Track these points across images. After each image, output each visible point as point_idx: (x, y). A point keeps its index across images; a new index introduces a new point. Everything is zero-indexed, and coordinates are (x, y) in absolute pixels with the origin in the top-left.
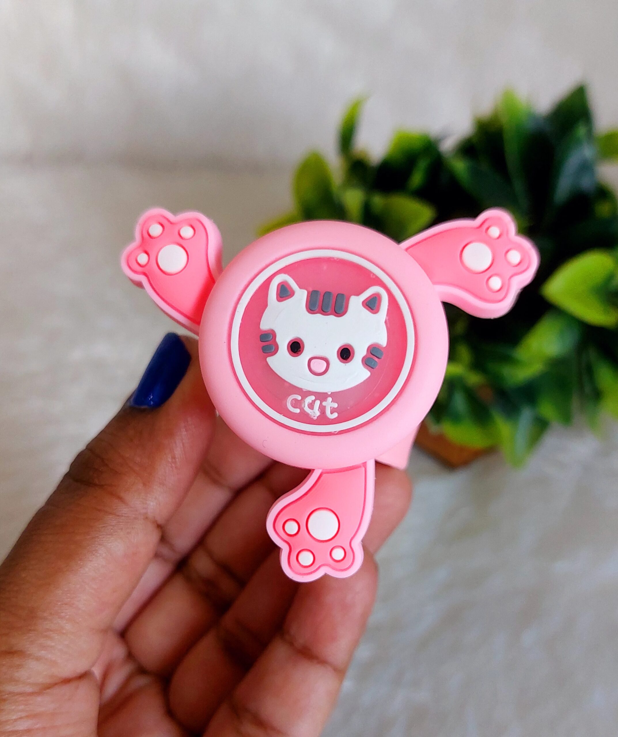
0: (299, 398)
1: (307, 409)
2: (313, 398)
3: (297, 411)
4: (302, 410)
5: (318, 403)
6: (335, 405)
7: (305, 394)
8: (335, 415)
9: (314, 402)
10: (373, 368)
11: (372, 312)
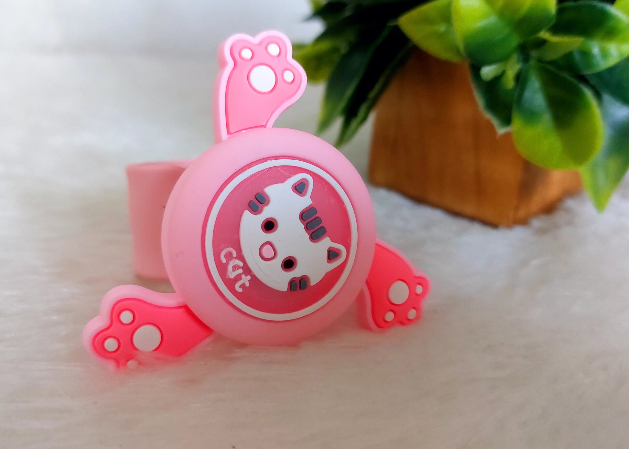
9: (239, 267)
10: (291, 290)
11: (328, 259)
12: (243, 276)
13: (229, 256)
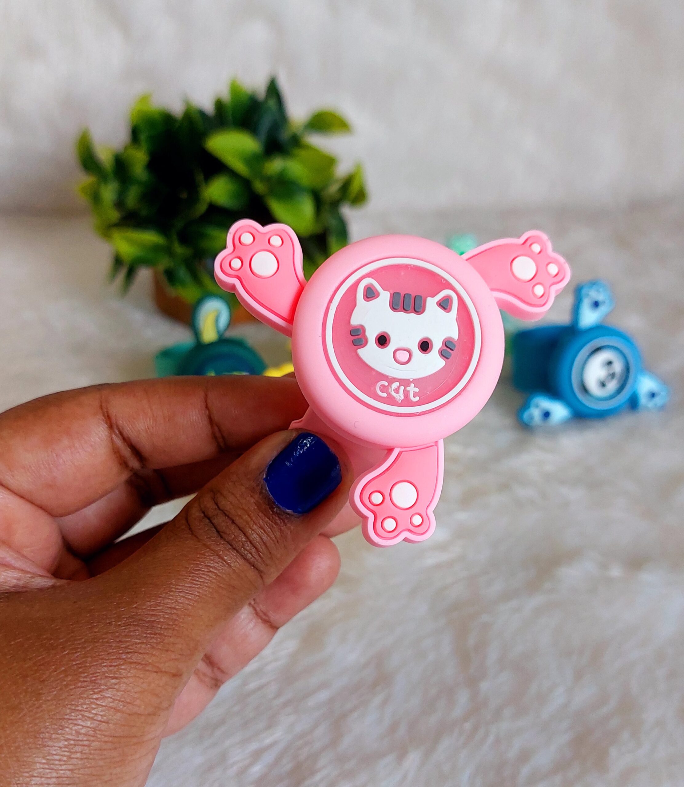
0: (386, 384)
1: (393, 394)
2: (397, 384)
3: (385, 395)
4: (389, 394)
5: (402, 388)
6: (417, 390)
7: (392, 380)
8: (417, 399)
9: (399, 388)
10: (448, 358)
11: (445, 311)
12: (408, 389)
13: (384, 389)
